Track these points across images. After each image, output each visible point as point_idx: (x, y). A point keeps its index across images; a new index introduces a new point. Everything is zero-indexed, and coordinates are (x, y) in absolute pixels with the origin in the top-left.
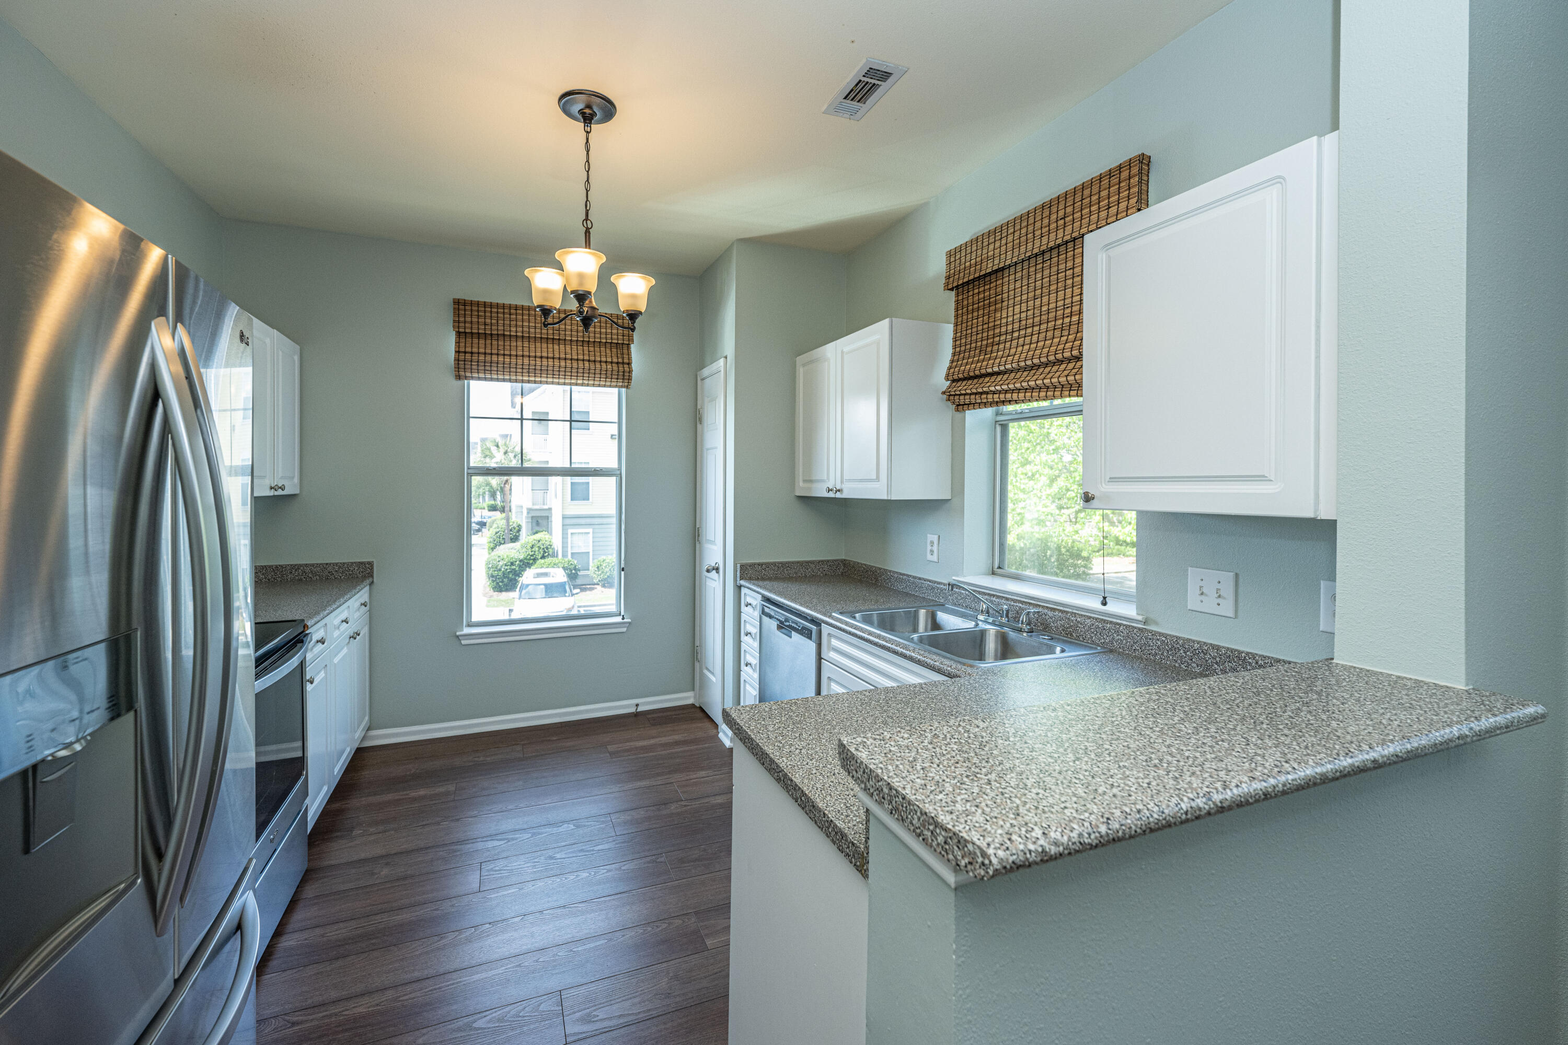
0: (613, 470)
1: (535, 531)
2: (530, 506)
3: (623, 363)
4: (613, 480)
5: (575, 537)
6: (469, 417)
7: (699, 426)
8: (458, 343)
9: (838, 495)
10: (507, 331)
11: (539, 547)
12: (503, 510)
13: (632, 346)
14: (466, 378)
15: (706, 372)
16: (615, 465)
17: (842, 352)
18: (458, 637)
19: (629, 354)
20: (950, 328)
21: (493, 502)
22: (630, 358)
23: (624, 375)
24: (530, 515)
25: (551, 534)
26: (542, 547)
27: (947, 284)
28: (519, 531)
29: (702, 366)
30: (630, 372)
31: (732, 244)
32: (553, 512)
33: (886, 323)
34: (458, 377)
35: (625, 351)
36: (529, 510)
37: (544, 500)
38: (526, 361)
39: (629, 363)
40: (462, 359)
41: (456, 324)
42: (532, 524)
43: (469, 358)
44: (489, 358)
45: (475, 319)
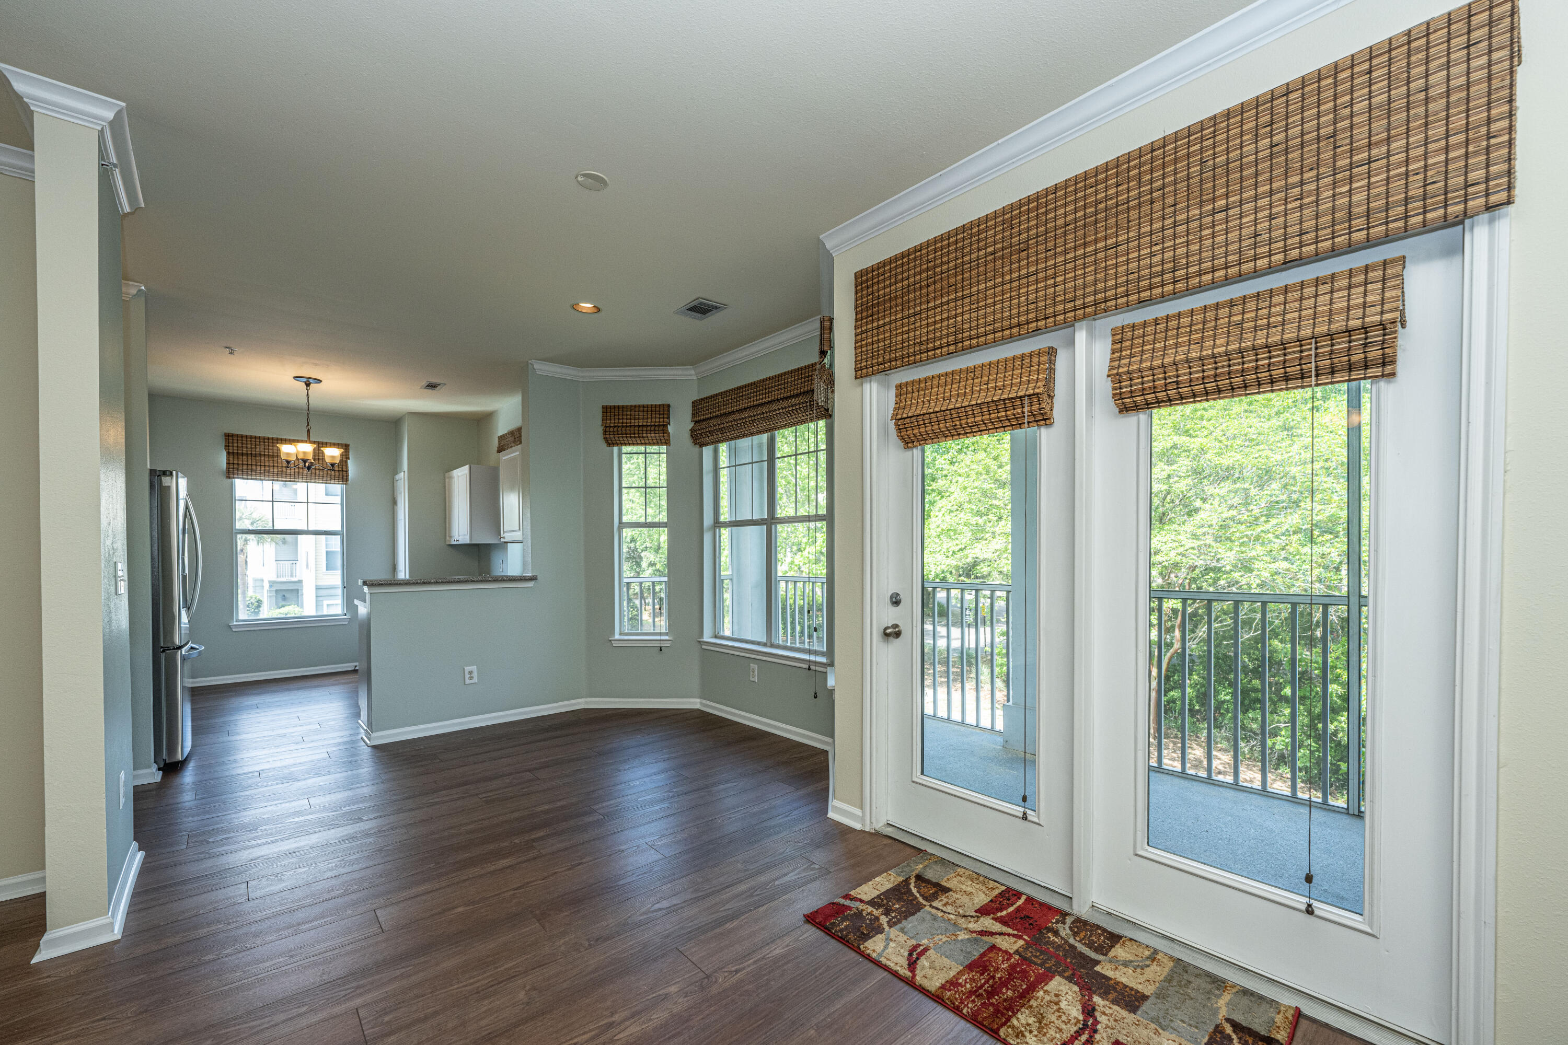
0: (338, 532)
2: (274, 578)
3: (343, 474)
4: (339, 537)
6: (235, 499)
8: (228, 458)
9: (459, 543)
13: (349, 462)
14: (234, 477)
15: (397, 477)
16: (339, 528)
17: (456, 476)
18: (230, 626)
22: (347, 468)
23: (343, 479)
24: (274, 589)
25: (302, 607)
27: (497, 450)
29: (397, 473)
30: (347, 476)
31: (404, 415)
32: (304, 583)
33: (467, 467)
34: (229, 477)
35: (344, 464)
36: (272, 584)
37: (292, 569)
38: (276, 469)
39: (347, 471)
40: (231, 466)
41: (227, 447)
42: (276, 597)
43: (236, 466)
44: (250, 467)
45: (240, 445)
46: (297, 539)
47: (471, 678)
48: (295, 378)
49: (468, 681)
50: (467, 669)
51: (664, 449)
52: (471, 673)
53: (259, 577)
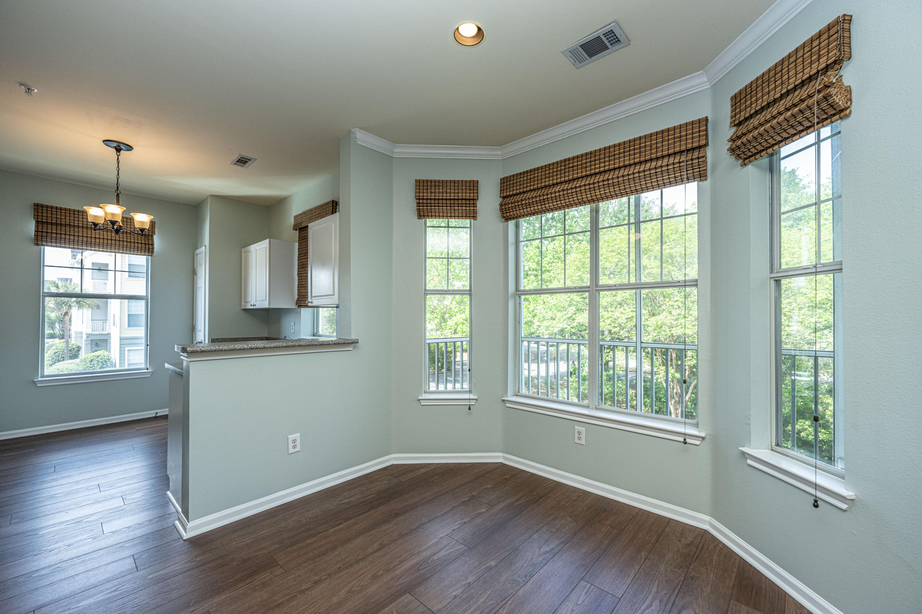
0: (144, 296)
1: (94, 350)
2: (90, 331)
3: (149, 244)
4: (143, 302)
5: (132, 353)
6: (44, 266)
7: (195, 276)
8: (37, 227)
9: (255, 307)
10: (72, 223)
11: (98, 361)
12: (62, 337)
13: (155, 237)
14: (42, 245)
15: (198, 251)
16: (144, 294)
17: (256, 249)
18: (34, 382)
19: (152, 240)
20: (297, 245)
21: (52, 332)
22: (153, 242)
23: (149, 250)
24: (90, 339)
25: (110, 351)
26: (101, 361)
27: (294, 228)
28: (79, 350)
29: (196, 249)
30: (153, 248)
31: (207, 198)
32: (112, 335)
33: (267, 240)
34: (38, 245)
35: (150, 238)
36: (88, 335)
37: (103, 325)
38: (85, 239)
39: (152, 245)
40: (40, 234)
41: (36, 217)
42: (91, 345)
43: (44, 234)
44: (59, 236)
45: (49, 215)
46: (107, 303)
47: (294, 447)
48: (104, 141)
49: (291, 450)
50: (291, 437)
51: (467, 222)
52: (294, 441)
53: (79, 330)
